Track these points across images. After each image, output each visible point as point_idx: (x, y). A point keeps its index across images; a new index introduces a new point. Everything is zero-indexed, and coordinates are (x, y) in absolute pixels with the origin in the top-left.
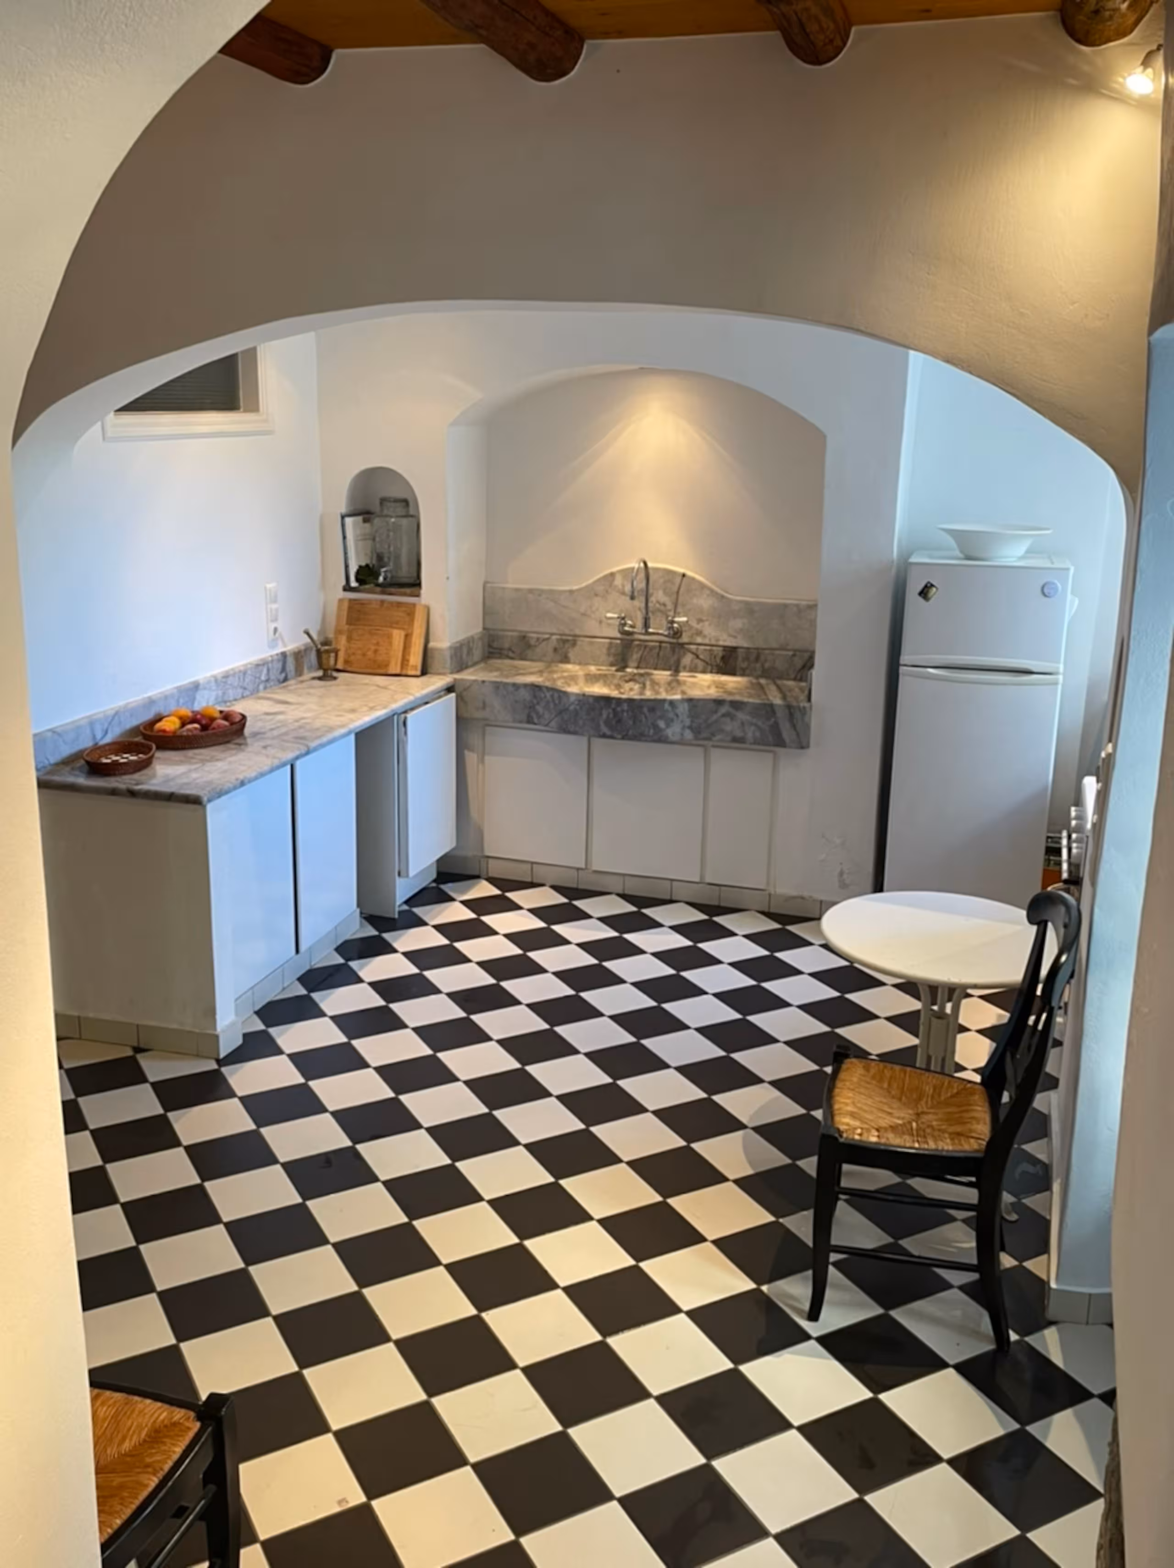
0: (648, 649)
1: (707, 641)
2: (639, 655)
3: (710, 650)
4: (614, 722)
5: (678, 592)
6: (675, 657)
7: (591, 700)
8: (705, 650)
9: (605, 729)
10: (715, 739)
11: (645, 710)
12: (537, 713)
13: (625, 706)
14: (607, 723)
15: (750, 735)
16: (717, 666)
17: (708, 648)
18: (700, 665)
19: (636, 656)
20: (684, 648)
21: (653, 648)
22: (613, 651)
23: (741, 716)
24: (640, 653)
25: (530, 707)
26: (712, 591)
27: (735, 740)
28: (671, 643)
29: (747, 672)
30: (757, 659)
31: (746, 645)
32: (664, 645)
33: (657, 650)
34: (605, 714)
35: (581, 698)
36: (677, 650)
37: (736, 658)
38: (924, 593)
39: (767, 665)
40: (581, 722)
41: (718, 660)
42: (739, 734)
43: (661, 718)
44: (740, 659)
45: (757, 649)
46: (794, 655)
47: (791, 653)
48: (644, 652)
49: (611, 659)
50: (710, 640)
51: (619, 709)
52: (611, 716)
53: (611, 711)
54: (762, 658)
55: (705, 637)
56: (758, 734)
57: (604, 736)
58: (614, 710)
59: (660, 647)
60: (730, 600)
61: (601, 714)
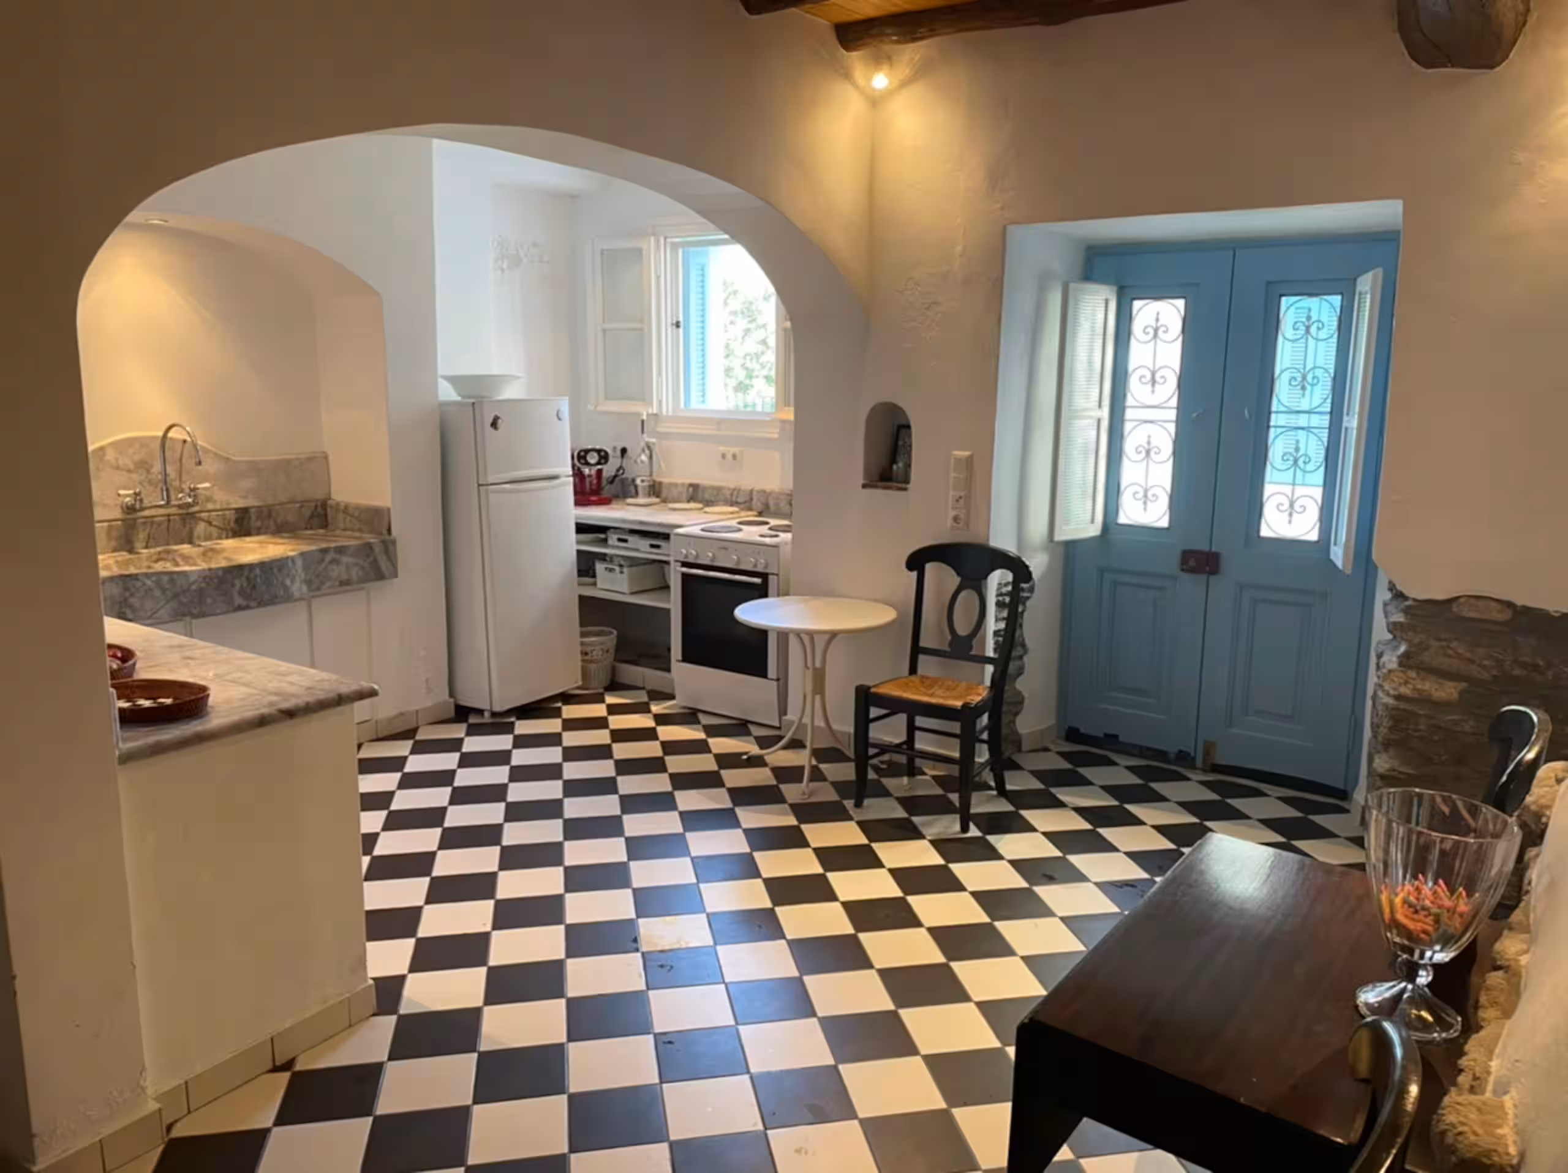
0: (155, 526)
1: (218, 507)
2: (146, 533)
3: (224, 515)
4: (248, 591)
5: (181, 460)
6: (187, 529)
7: (220, 573)
8: (217, 515)
9: (239, 601)
10: (325, 587)
11: (275, 570)
12: (131, 607)
13: (258, 571)
14: (242, 593)
15: (354, 577)
16: (232, 529)
17: (220, 513)
18: (214, 532)
19: (142, 535)
20: (195, 517)
21: (160, 524)
22: (114, 534)
23: (346, 559)
24: (147, 531)
25: (121, 602)
26: (215, 454)
27: (342, 583)
28: (180, 515)
29: (263, 530)
30: (270, 515)
31: (256, 504)
32: (172, 518)
33: (164, 526)
34: (237, 583)
35: (208, 573)
36: (188, 521)
37: (250, 518)
38: (494, 424)
39: (279, 521)
40: (209, 601)
41: (232, 524)
42: (344, 577)
43: (288, 576)
44: (253, 518)
45: (268, 506)
46: (301, 507)
47: (298, 505)
48: (151, 530)
49: (113, 543)
50: (221, 504)
51: (252, 576)
52: (245, 585)
53: (244, 579)
54: (274, 514)
55: (215, 502)
56: (361, 573)
57: (240, 608)
58: (248, 579)
59: (169, 520)
60: (235, 462)
61: (233, 585)
